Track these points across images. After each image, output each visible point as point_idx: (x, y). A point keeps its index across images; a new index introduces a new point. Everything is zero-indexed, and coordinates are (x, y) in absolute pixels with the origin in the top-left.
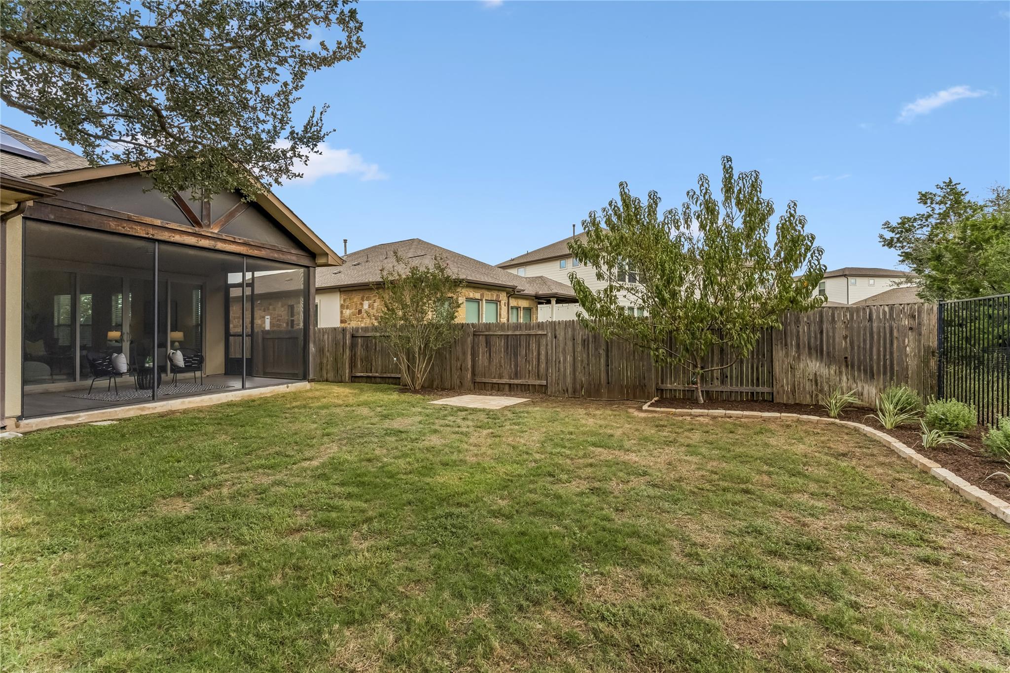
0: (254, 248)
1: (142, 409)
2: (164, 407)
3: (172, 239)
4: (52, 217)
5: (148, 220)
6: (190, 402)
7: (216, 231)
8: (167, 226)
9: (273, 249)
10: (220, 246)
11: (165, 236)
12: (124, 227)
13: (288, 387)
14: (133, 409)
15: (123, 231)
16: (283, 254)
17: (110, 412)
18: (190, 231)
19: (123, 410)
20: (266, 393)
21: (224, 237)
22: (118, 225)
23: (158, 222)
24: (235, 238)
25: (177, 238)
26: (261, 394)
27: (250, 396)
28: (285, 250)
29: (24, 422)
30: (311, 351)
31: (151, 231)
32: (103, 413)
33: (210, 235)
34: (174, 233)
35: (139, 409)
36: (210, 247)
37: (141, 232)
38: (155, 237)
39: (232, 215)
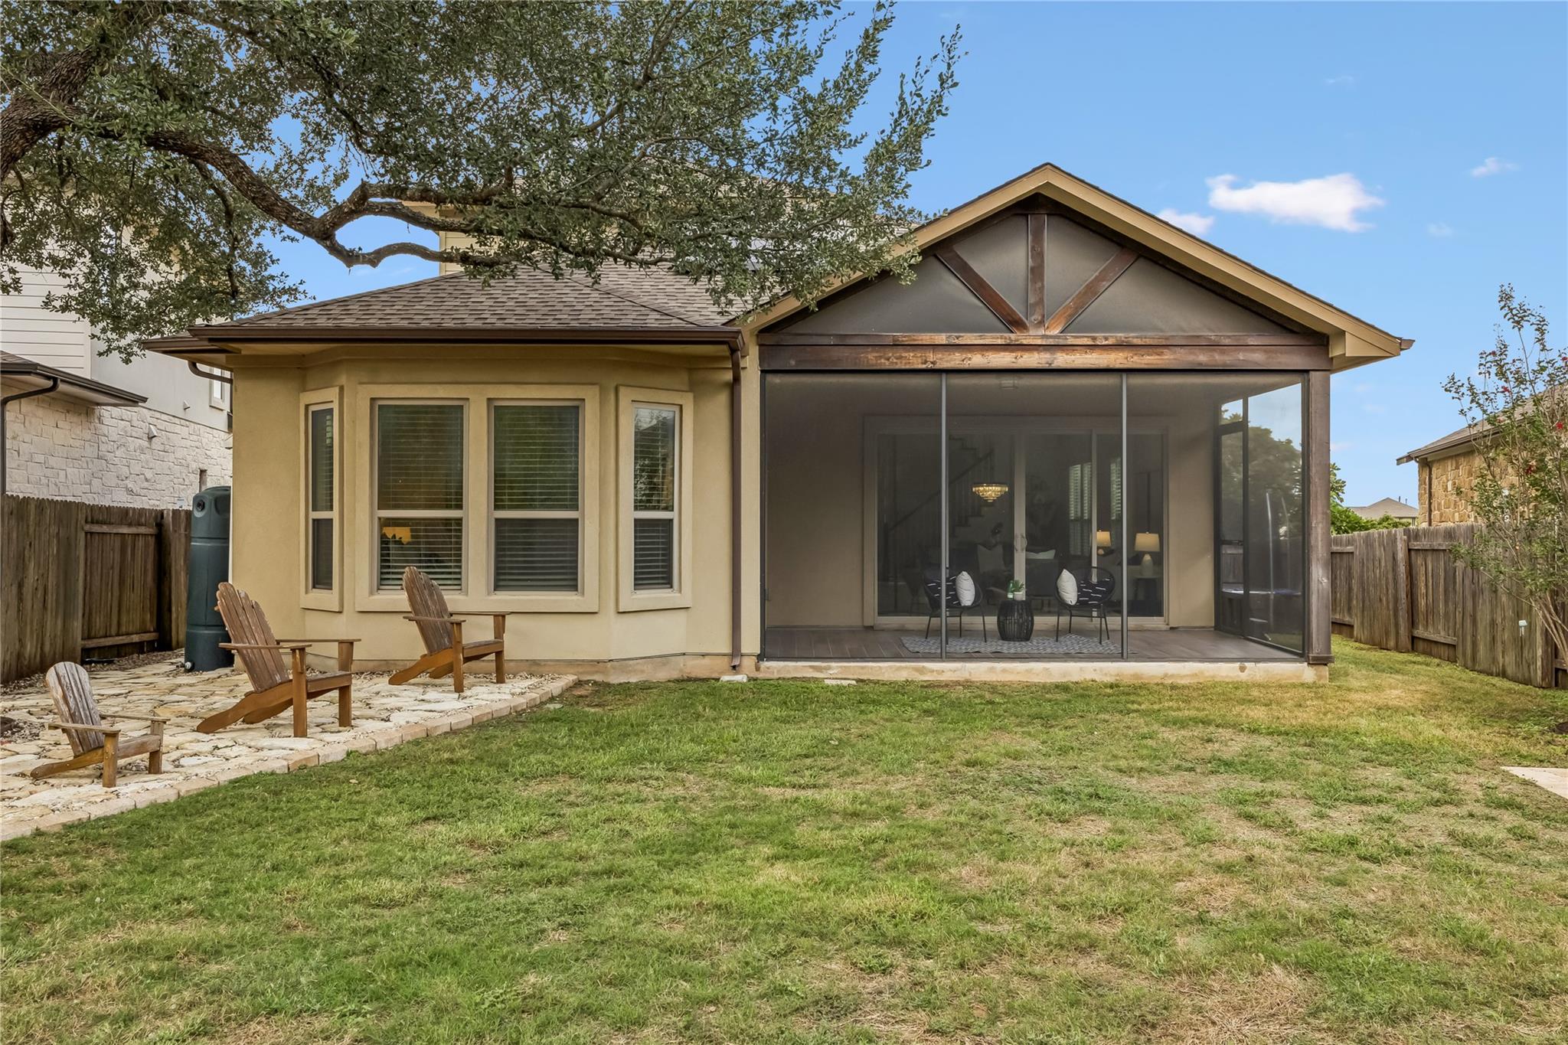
0: (1143, 351)
1: (921, 671)
2: (958, 673)
3: (966, 365)
4: (792, 364)
5: (926, 338)
6: (1004, 671)
7: (1056, 332)
8: (957, 342)
9: (1193, 343)
10: (1062, 360)
11: (954, 360)
12: (888, 359)
13: (1242, 669)
14: (906, 667)
15: (886, 364)
16: (1223, 353)
17: (872, 668)
18: (999, 342)
19: (891, 667)
20: (1182, 677)
21: (1071, 341)
22: (881, 357)
23: (942, 338)
24: (1094, 339)
25: (977, 360)
26: (1166, 675)
27: (1136, 676)
28: (1227, 342)
29: (765, 664)
30: (1314, 586)
31: (931, 356)
32: (863, 668)
33: (1039, 342)
34: (971, 351)
35: (917, 670)
36: (1040, 366)
37: (914, 360)
38: (938, 366)
39: (1091, 292)
